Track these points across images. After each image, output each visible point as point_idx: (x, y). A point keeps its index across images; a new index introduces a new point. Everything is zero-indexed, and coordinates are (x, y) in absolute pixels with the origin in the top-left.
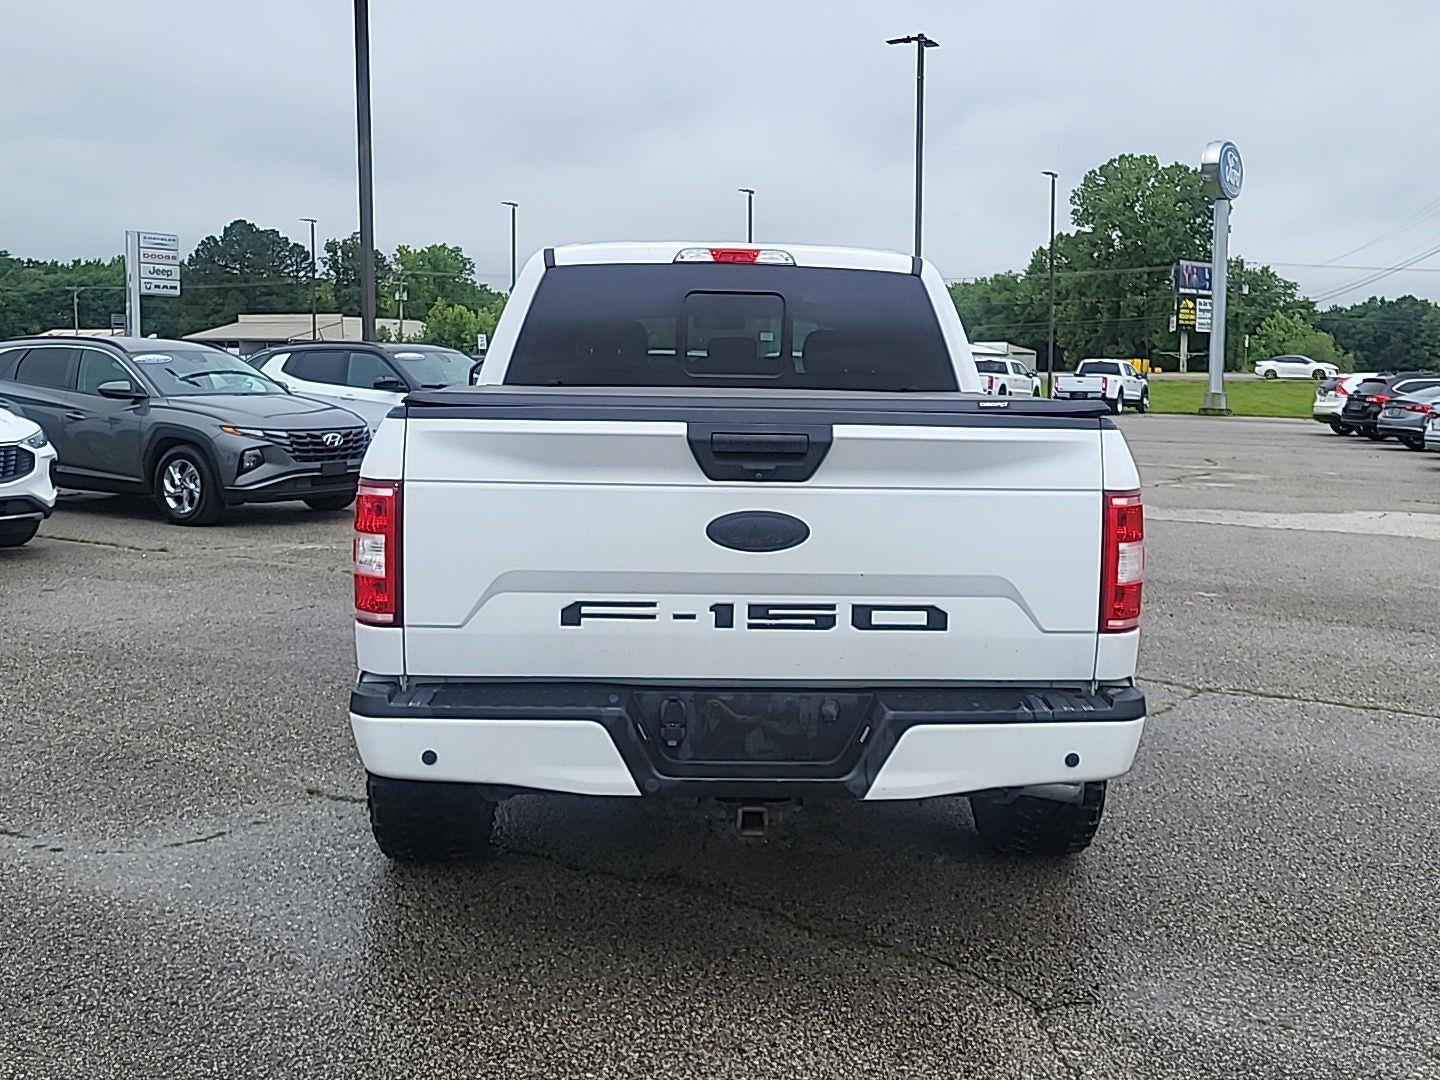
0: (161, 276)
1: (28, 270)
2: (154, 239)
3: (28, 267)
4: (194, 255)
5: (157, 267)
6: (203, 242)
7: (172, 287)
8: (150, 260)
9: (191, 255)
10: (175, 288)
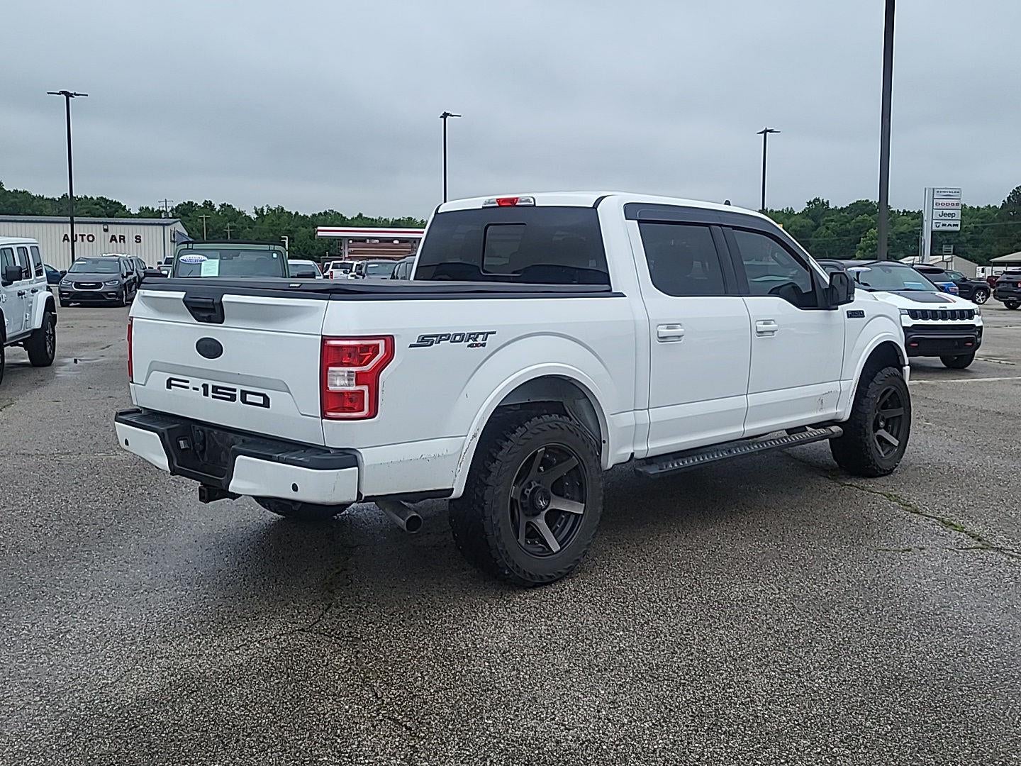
0: (947, 218)
1: (904, 217)
2: (944, 192)
3: (903, 215)
4: (1006, 200)
5: (945, 211)
6: (1014, 190)
7: (954, 225)
8: (941, 207)
9: (1004, 201)
10: (957, 225)
